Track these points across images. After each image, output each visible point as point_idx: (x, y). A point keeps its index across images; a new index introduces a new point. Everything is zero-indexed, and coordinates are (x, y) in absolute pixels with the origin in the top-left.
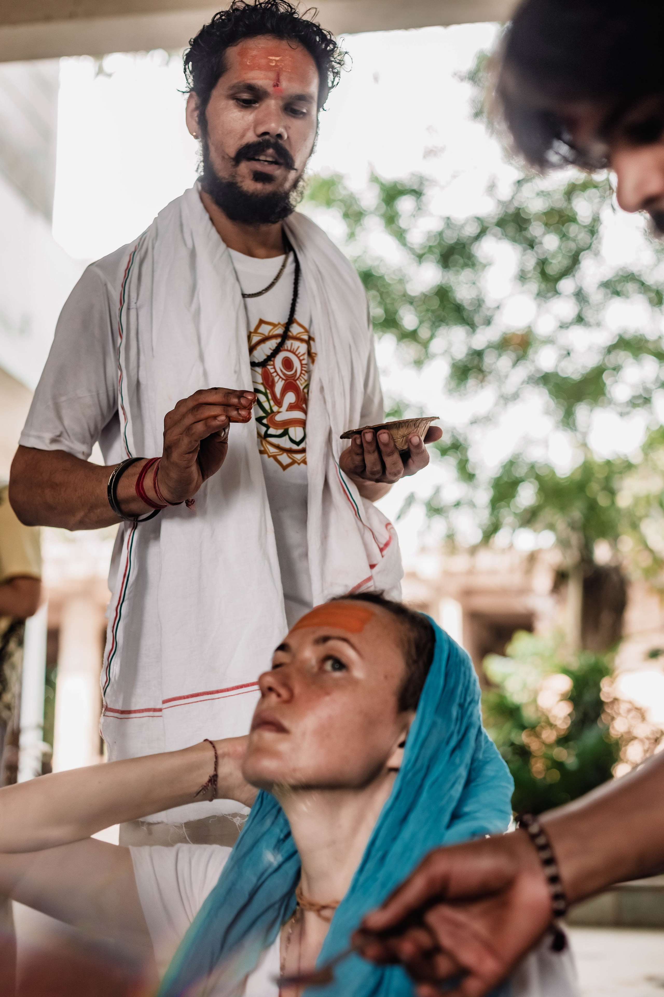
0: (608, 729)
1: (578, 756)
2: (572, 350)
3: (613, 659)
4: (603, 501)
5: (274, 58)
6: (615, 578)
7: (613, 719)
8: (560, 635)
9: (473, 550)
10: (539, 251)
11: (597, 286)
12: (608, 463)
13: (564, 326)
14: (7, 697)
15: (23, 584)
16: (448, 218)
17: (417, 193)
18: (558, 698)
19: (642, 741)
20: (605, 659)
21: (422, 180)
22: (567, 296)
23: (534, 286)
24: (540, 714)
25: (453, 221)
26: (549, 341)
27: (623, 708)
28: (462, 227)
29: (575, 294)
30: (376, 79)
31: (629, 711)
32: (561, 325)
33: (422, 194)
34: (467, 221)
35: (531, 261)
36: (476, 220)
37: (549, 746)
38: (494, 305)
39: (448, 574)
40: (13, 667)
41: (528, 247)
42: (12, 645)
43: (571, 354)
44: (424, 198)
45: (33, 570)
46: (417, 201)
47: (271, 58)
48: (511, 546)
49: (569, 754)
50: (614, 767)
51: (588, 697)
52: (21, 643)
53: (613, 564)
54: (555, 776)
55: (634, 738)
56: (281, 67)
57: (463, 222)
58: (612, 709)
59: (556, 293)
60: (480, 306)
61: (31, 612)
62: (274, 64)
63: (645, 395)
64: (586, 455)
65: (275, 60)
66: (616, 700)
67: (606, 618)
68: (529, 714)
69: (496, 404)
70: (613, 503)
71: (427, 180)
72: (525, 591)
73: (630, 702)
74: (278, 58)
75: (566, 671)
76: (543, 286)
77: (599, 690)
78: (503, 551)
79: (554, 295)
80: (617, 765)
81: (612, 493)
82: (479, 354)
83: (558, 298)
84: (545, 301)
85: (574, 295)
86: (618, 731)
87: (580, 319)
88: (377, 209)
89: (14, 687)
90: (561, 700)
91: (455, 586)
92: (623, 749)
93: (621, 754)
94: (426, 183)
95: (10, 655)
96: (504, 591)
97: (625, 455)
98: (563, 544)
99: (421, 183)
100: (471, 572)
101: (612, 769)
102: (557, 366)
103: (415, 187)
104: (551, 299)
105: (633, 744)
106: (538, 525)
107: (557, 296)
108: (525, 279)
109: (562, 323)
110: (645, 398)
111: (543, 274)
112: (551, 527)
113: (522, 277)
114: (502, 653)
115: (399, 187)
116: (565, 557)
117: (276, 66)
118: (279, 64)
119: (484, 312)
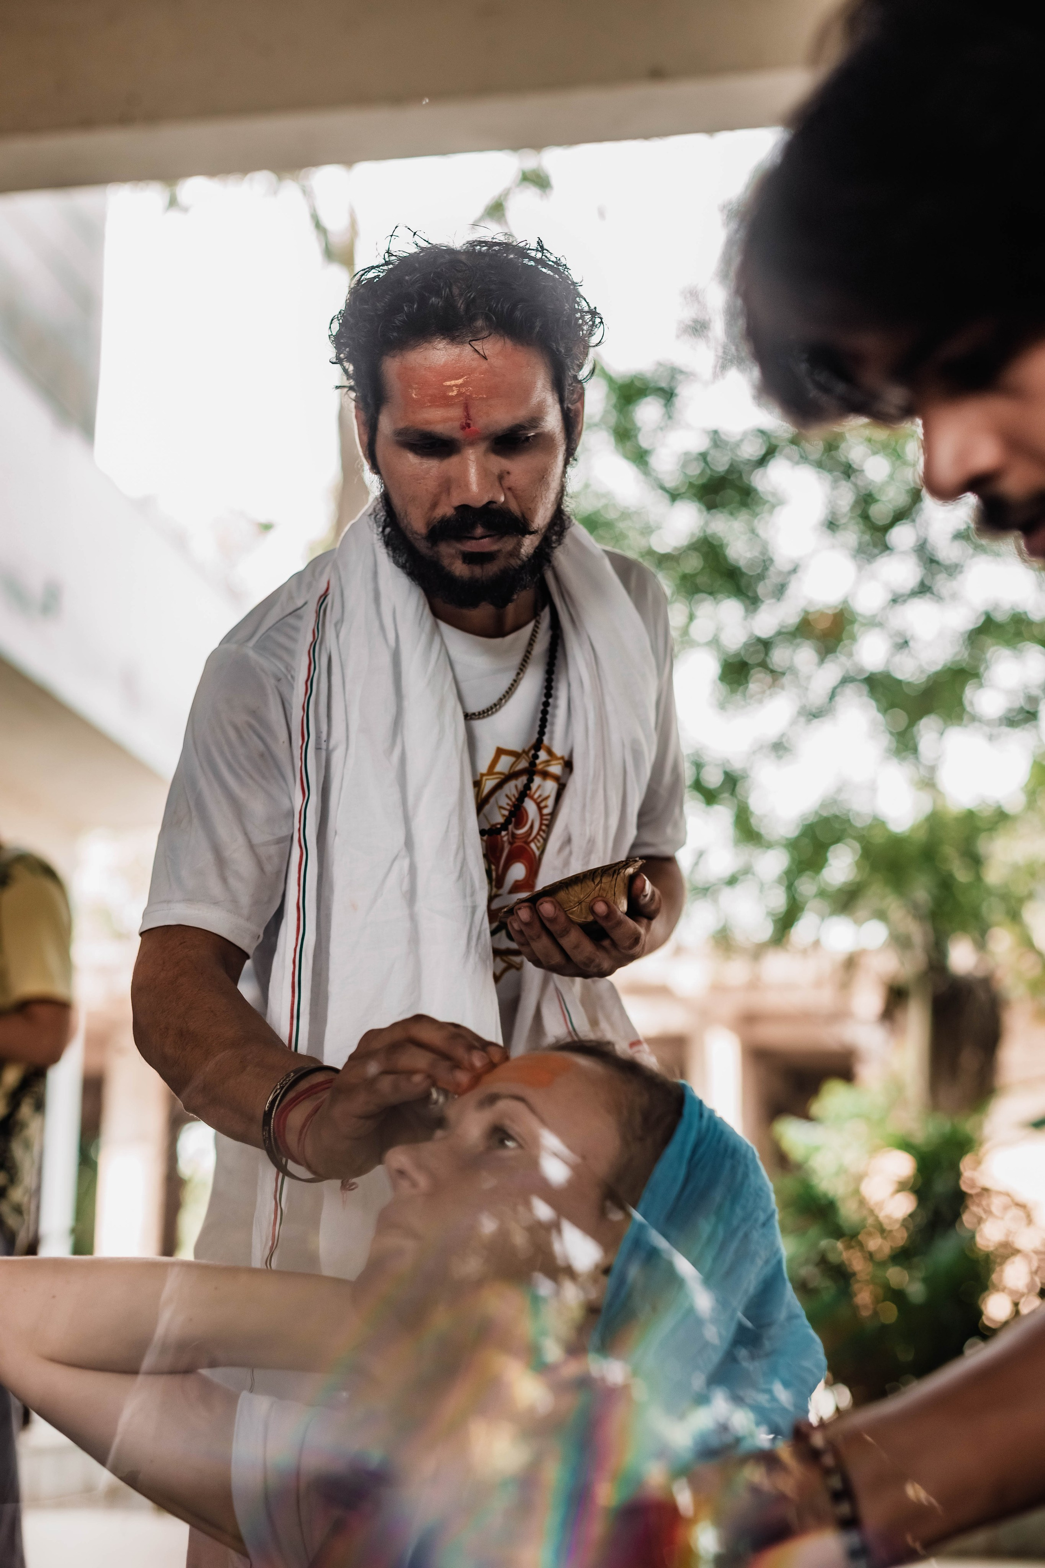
0: (973, 1237)
1: (925, 1280)
2: (912, 637)
3: (980, 1126)
4: (962, 876)
5: (453, 382)
6: (982, 995)
7: (980, 1220)
8: (896, 1087)
9: (758, 952)
10: (860, 483)
11: (950, 536)
12: (970, 816)
13: (896, 600)
14: (17, 1195)
15: (42, 1012)
16: (716, 432)
17: (668, 395)
18: (892, 1187)
19: (1026, 1256)
20: (968, 1126)
21: (674, 373)
22: (904, 553)
23: (852, 536)
24: (865, 1212)
25: (723, 437)
26: (874, 623)
27: (996, 1204)
28: (738, 444)
29: (916, 548)
30: (602, 214)
31: (1006, 1208)
32: (894, 598)
33: (674, 395)
34: (745, 434)
35: (846, 498)
36: (760, 434)
37: (882, 1265)
38: (787, 567)
39: (718, 988)
40: (27, 1145)
41: (842, 476)
42: (26, 1110)
43: (911, 644)
44: (678, 402)
45: (57, 989)
46: (666, 405)
47: (448, 383)
48: (817, 944)
49: (912, 1278)
50: (984, 1299)
51: (940, 1186)
52: (40, 1106)
53: (980, 974)
54: (890, 1313)
55: (1016, 1252)
56: (468, 394)
57: (738, 438)
58: (979, 1205)
59: (886, 548)
60: (766, 568)
61: (55, 1057)
62: (455, 393)
63: (1027, 708)
64: (935, 802)
65: (456, 386)
66: (986, 1190)
67: (969, 1059)
68: (848, 1212)
69: (793, 723)
70: (979, 878)
71: (681, 372)
72: (840, 1015)
73: (1008, 1195)
74: (460, 381)
75: (906, 1146)
76: (867, 538)
77: (958, 1175)
78: (804, 952)
79: (882, 551)
80: (988, 1295)
81: (975, 861)
82: (766, 645)
83: (889, 555)
84: (868, 560)
85: (915, 551)
86: (989, 1240)
87: (923, 589)
88: (603, 419)
89: (27, 1178)
90: (898, 1191)
91: (728, 1007)
92: (998, 1269)
93: (994, 1277)
94: (680, 377)
95: (23, 1126)
96: (805, 1016)
97: (998, 802)
98: (901, 942)
99: (673, 378)
100: (754, 985)
101: (980, 1302)
102: (888, 662)
103: (663, 384)
104: (879, 557)
105: (1013, 1262)
106: (861, 913)
107: (888, 552)
108: (838, 526)
109: (895, 594)
110: (1028, 712)
111: (865, 517)
112: (881, 915)
113: (832, 525)
114: (805, 1115)
115: (638, 384)
116: (902, 964)
117: (459, 394)
118: (463, 390)
119: (772, 579)
